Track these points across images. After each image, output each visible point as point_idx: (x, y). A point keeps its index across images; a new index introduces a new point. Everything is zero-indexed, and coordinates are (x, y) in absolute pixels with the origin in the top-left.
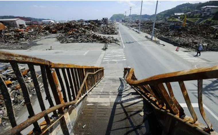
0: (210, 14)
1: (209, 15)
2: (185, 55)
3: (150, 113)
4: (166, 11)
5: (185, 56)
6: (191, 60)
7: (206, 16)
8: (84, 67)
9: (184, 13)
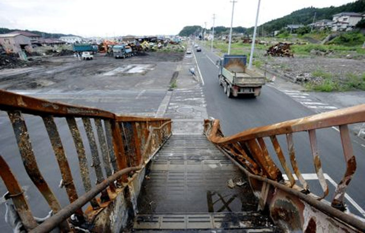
0: (348, 27)
1: (346, 29)
2: (304, 97)
3: (243, 183)
4: (275, 20)
5: (304, 99)
6: (313, 105)
7: (341, 30)
8: (147, 120)
9: (305, 25)
